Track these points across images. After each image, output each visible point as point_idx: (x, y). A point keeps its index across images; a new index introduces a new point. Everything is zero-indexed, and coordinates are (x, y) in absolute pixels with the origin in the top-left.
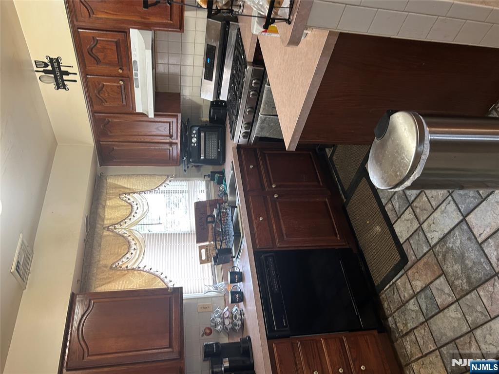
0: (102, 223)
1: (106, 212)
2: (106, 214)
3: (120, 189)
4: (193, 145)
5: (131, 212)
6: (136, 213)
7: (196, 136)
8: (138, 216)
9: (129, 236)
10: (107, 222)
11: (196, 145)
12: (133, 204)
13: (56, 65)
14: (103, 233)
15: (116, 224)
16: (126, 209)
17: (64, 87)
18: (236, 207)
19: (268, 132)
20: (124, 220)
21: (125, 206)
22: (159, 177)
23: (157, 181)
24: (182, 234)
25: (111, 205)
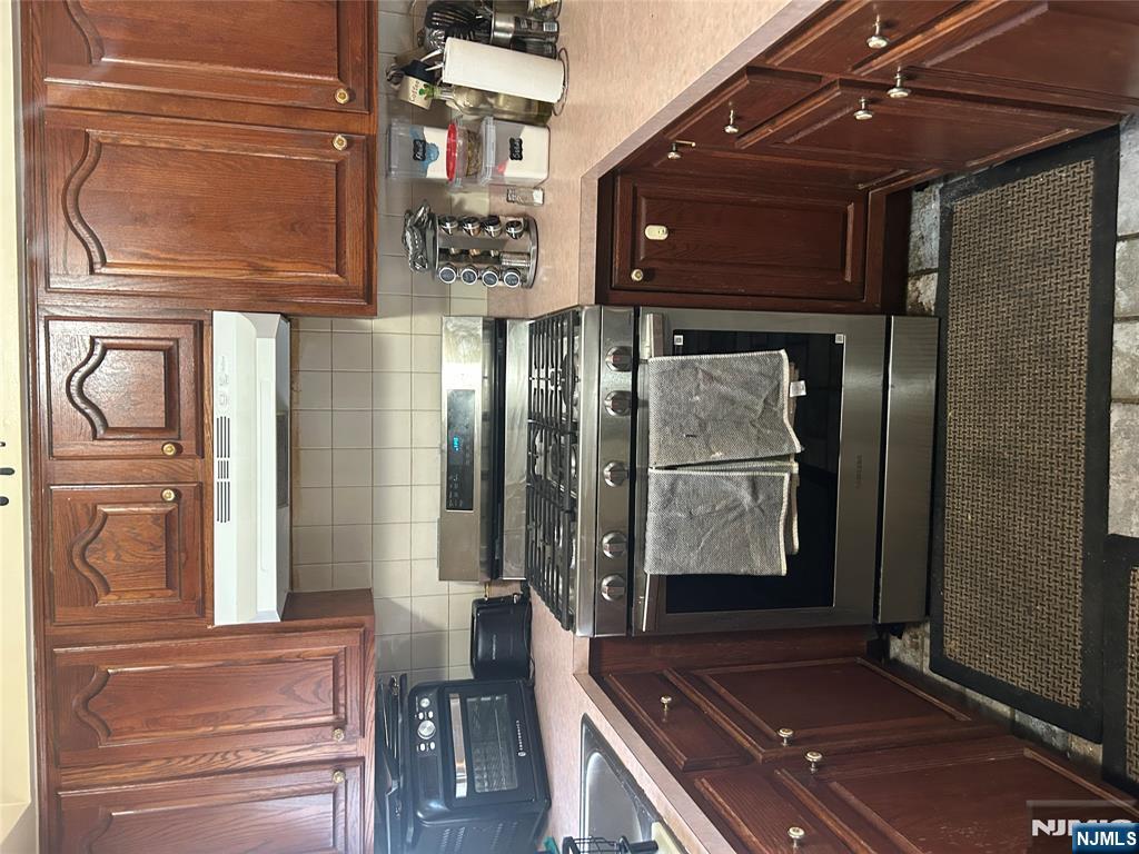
4: (423, 747)
7: (431, 715)
11: (433, 746)
19: (692, 548)
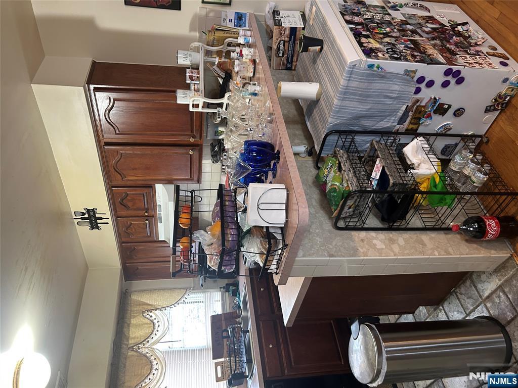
0: (127, 343)
1: (130, 330)
2: (130, 333)
3: (143, 306)
5: (153, 330)
6: (158, 331)
8: (159, 334)
9: (152, 356)
10: (131, 342)
12: (155, 321)
13: (92, 213)
14: (128, 353)
15: (139, 344)
16: (149, 327)
17: (98, 228)
18: (248, 332)
20: (147, 339)
21: (147, 324)
22: (178, 291)
23: (176, 295)
24: (199, 349)
25: (135, 322)
